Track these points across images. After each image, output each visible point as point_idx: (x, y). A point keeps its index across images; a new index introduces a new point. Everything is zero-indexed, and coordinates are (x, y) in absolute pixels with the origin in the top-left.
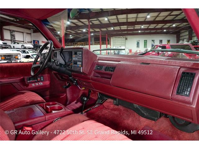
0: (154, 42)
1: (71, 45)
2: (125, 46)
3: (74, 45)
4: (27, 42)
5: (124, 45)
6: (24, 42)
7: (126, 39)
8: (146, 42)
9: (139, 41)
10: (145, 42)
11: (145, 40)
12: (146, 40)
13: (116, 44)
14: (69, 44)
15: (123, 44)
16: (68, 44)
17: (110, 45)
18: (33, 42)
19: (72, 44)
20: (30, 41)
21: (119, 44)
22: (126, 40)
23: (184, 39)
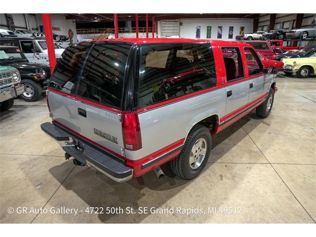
0: (221, 30)
1: (96, 33)
2: (179, 35)
3: (99, 33)
4: (31, 30)
5: (177, 34)
6: (27, 28)
7: (181, 24)
8: (211, 29)
9: (199, 28)
10: (208, 30)
11: (208, 27)
12: (211, 27)
13: (166, 31)
14: (92, 31)
15: (176, 31)
16: (90, 31)
17: (157, 34)
18: (39, 29)
19: (98, 31)
20: (36, 28)
21: (169, 31)
22: (181, 26)
23: (264, 26)
